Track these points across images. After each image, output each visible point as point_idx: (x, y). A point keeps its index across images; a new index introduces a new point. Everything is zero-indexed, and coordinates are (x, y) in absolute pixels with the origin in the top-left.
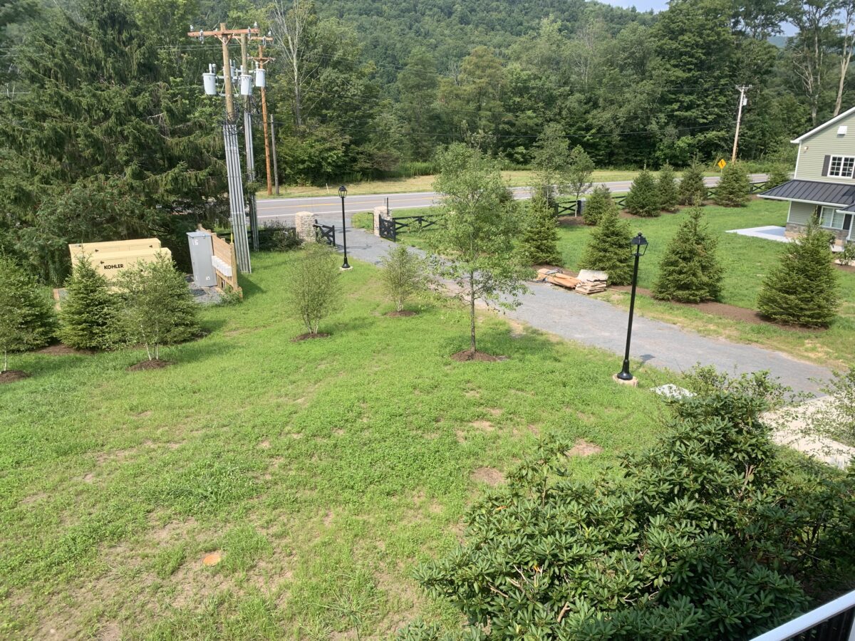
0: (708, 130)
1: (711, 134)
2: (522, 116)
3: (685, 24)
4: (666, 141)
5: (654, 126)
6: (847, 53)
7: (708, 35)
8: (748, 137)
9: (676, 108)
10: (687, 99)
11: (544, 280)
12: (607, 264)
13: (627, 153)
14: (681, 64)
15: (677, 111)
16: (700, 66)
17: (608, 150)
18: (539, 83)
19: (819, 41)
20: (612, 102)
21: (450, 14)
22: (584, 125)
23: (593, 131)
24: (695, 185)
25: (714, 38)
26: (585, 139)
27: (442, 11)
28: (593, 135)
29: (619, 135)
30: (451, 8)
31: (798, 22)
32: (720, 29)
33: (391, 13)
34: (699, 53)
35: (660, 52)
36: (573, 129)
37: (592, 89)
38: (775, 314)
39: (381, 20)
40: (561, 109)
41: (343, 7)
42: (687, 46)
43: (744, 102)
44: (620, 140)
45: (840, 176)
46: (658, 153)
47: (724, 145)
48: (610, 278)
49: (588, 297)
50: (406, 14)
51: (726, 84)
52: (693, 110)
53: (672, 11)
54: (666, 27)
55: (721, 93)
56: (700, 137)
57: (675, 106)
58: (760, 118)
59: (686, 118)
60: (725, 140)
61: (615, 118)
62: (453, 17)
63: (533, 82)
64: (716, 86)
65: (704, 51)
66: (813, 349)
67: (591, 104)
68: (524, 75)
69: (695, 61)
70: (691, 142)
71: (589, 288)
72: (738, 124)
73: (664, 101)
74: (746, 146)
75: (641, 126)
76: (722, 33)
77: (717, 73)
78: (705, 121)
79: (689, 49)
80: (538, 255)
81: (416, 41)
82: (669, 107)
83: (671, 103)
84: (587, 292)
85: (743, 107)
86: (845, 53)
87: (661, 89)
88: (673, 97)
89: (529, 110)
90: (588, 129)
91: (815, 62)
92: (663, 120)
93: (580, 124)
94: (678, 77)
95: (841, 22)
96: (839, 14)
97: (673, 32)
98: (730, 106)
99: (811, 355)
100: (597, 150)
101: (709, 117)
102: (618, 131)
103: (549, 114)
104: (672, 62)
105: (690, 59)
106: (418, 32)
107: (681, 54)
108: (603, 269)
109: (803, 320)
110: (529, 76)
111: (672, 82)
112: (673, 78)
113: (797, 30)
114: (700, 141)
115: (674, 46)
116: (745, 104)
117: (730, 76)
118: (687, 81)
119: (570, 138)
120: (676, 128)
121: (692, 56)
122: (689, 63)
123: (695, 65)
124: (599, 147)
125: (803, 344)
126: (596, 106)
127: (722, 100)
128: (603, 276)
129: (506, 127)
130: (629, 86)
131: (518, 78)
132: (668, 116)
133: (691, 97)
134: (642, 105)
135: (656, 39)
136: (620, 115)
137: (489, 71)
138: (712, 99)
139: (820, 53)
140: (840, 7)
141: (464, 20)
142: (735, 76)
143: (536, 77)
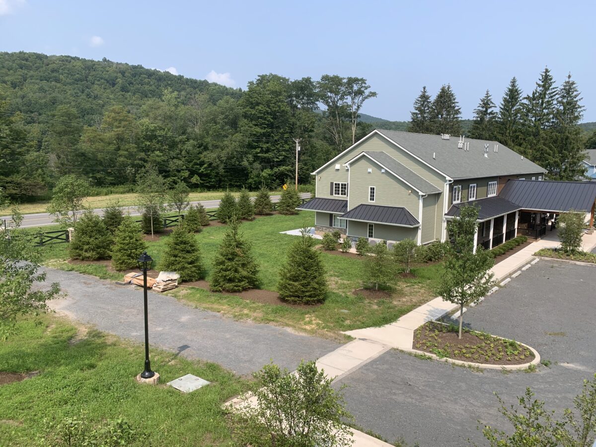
0: (280, 165)
1: (282, 168)
2: (152, 155)
3: (258, 99)
4: (255, 172)
5: (245, 163)
6: (354, 121)
7: (273, 107)
8: (305, 170)
9: (259, 151)
10: (265, 146)
11: (130, 282)
12: (178, 266)
13: (230, 180)
14: (259, 124)
15: (259, 153)
16: (271, 126)
17: (218, 179)
18: (164, 133)
19: (338, 114)
20: (216, 147)
21: (114, 85)
22: (198, 162)
23: (205, 166)
24: (265, 202)
25: (277, 109)
26: (200, 171)
27: (108, 82)
28: (205, 168)
29: (224, 169)
30: (115, 81)
31: (327, 103)
32: (280, 104)
33: (67, 81)
34: (269, 118)
35: (245, 116)
36: (191, 164)
37: (202, 137)
38: (287, 296)
39: (58, 85)
40: (181, 151)
41: (27, 74)
42: (261, 113)
43: (298, 148)
44: (225, 172)
45: (340, 195)
46: (250, 180)
47: (291, 175)
48: (181, 277)
49: (161, 295)
50: (79, 82)
51: (288, 137)
52: (270, 153)
53: (250, 91)
54: (248, 100)
55: (286, 142)
56: (276, 170)
57: (258, 150)
58: (310, 158)
59: (265, 158)
60: (291, 171)
61: (219, 157)
62: (116, 86)
63: (158, 131)
64: (282, 138)
65: (272, 117)
66: (310, 322)
67: (202, 147)
68: (152, 126)
69: (267, 122)
70: (270, 173)
71: (162, 287)
72: (297, 162)
73: (250, 146)
74: (304, 176)
75: (237, 163)
76: (282, 106)
77: (282, 130)
78: (278, 160)
79: (262, 115)
80: (129, 261)
81: (88, 101)
82: (254, 151)
83: (255, 148)
84: (161, 290)
85: (299, 151)
86: (353, 121)
87: (247, 139)
88: (256, 144)
89: (158, 150)
90: (202, 164)
91: (338, 126)
92: (251, 159)
93: (195, 161)
94: (257, 132)
95: (349, 104)
96: (347, 98)
97: (252, 104)
98: (292, 151)
99: (308, 327)
100: (209, 178)
101: (280, 157)
102: (222, 166)
103: (173, 154)
104: (254, 122)
105: (264, 121)
106: (88, 95)
107: (259, 118)
108: (175, 270)
109: (305, 299)
110: (155, 127)
111: (254, 135)
112: (254, 133)
113: (327, 107)
114: (276, 172)
115: (253, 113)
116: (299, 149)
117: (290, 133)
118: (264, 135)
119: (189, 170)
120: (260, 164)
121: (265, 119)
122: (263, 123)
123: (267, 125)
124: (211, 176)
125: (304, 319)
126: (206, 148)
127: (287, 147)
128: (176, 276)
129: (140, 162)
130: (227, 137)
131: (147, 129)
132: (254, 156)
133: (268, 145)
134: (236, 149)
135: (242, 108)
136: (222, 155)
137: (123, 123)
138: (280, 146)
139: (339, 121)
140: (347, 95)
141: (124, 89)
142: (293, 133)
143: (161, 129)
